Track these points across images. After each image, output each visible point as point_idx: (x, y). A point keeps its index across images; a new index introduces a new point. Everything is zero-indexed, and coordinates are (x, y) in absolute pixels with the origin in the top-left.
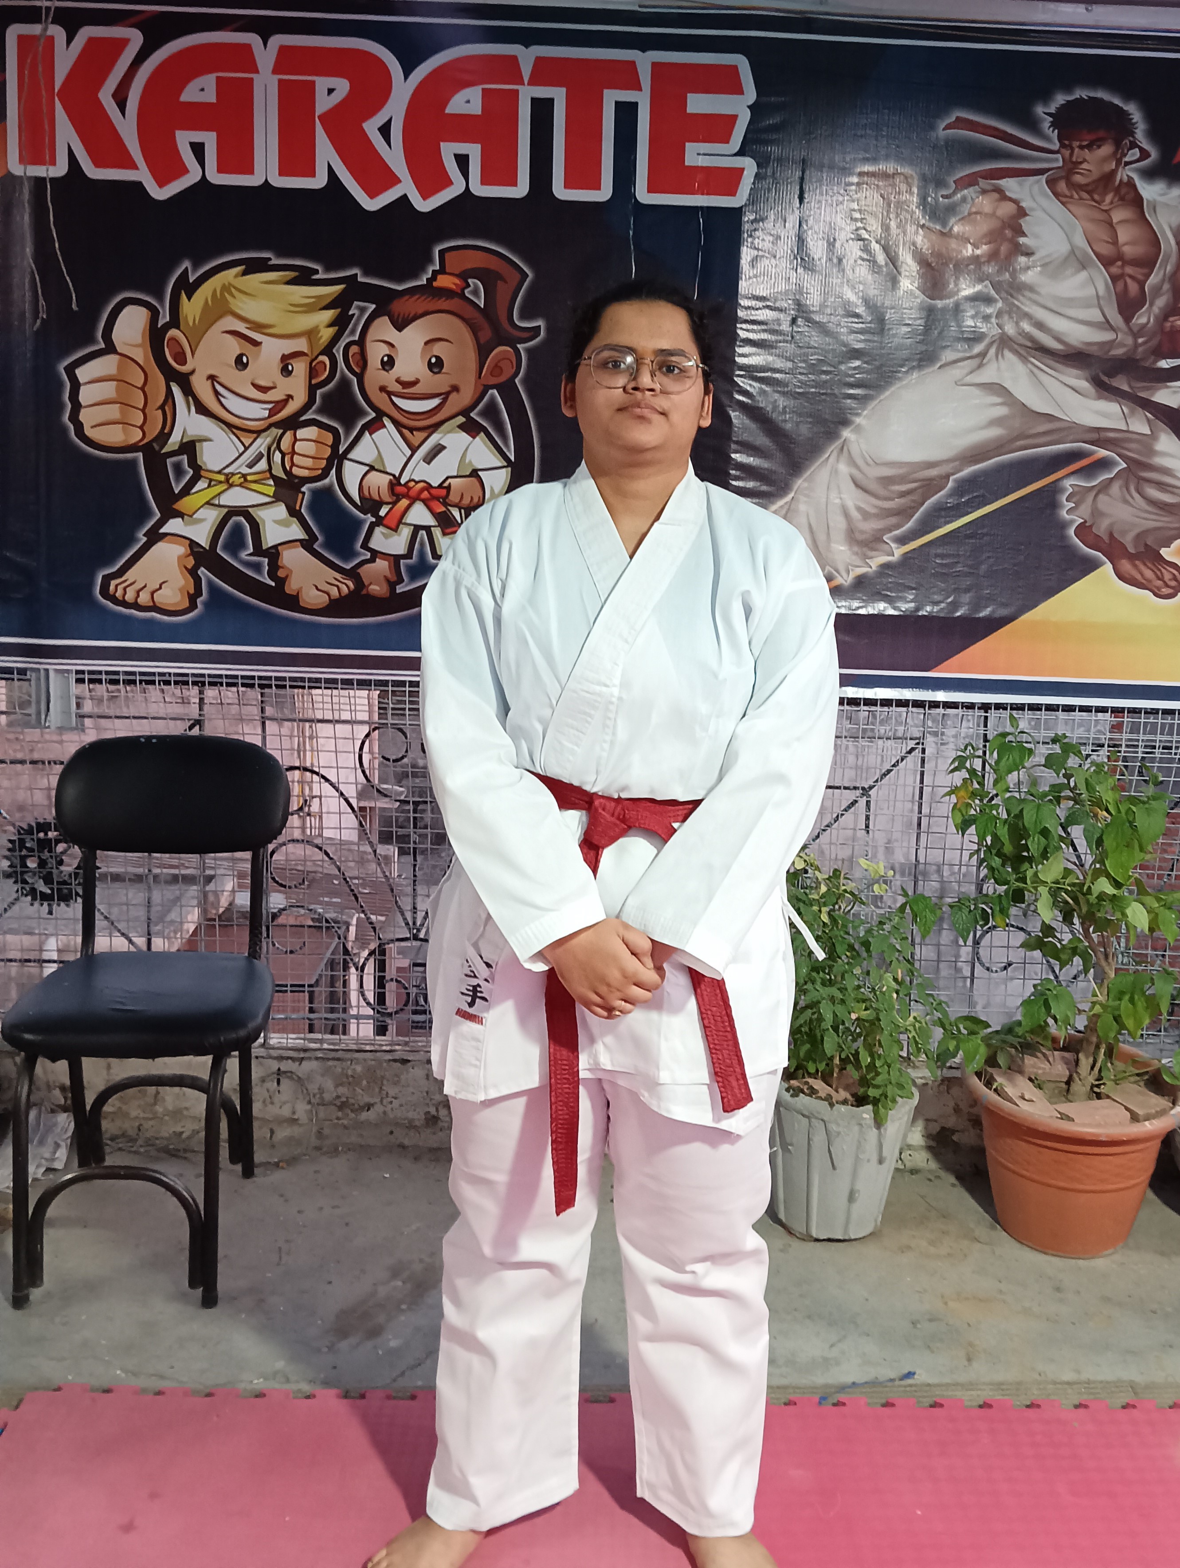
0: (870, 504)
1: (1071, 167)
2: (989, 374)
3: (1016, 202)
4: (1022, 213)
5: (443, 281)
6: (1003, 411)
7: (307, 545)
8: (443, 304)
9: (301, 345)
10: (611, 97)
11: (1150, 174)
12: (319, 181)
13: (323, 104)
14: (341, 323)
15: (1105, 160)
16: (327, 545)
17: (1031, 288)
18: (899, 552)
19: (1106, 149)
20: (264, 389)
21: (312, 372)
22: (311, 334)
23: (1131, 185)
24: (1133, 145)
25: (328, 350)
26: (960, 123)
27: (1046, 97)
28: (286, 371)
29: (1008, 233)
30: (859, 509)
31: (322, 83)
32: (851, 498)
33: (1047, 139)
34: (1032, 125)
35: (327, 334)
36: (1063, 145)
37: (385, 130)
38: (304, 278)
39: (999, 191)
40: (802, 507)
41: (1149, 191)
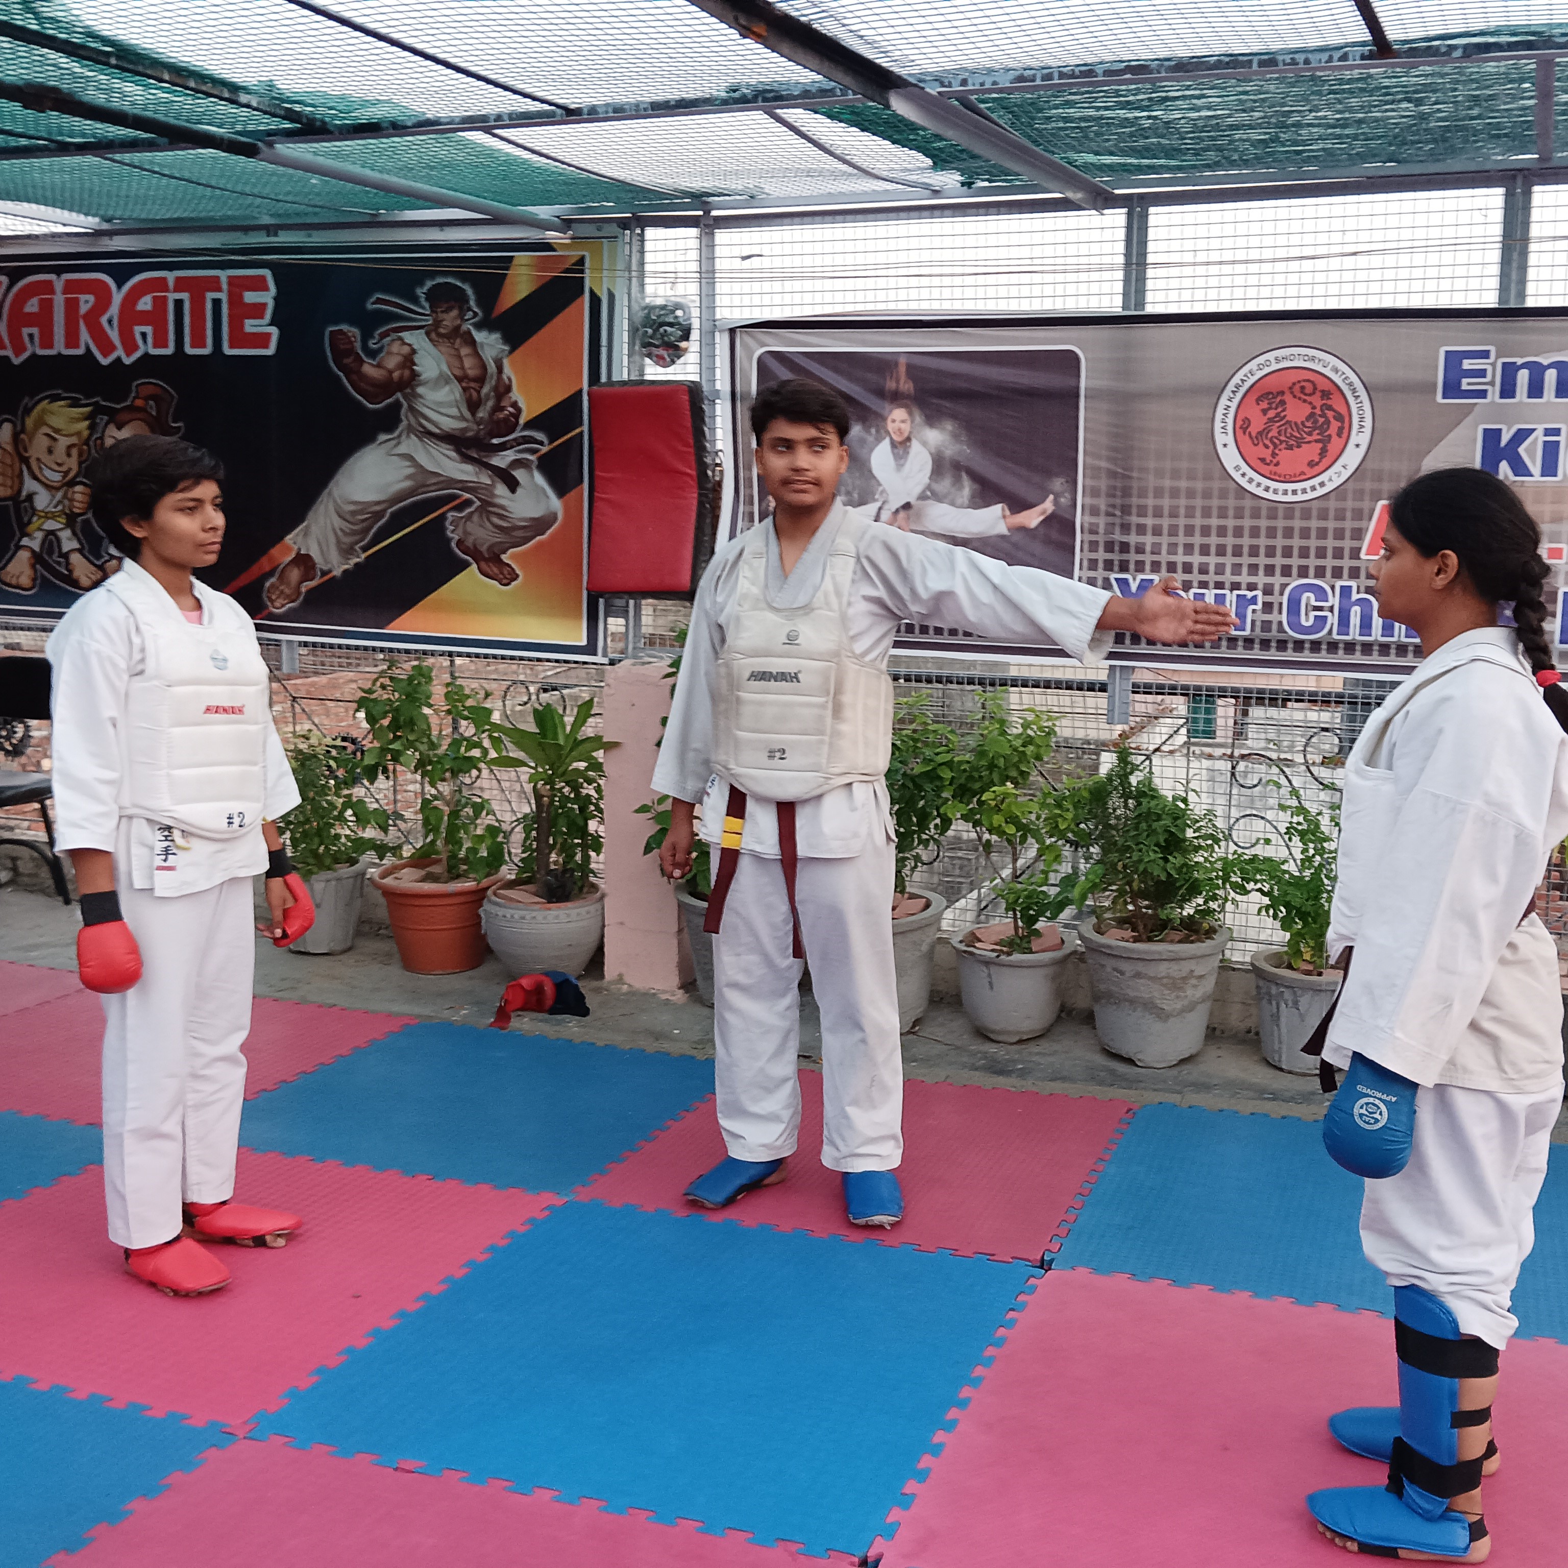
0: (346, 526)
1: (437, 323)
2: (402, 449)
3: (409, 345)
4: (414, 352)
5: (139, 403)
6: (411, 470)
7: (80, 551)
8: (139, 415)
9: (74, 440)
10: (210, 296)
11: (479, 326)
12: (80, 351)
13: (84, 309)
14: (92, 428)
15: (455, 318)
16: (90, 552)
17: (421, 396)
18: (363, 556)
19: (455, 313)
20: (59, 465)
21: (80, 454)
22: (78, 434)
23: (469, 333)
24: (470, 309)
25: (87, 442)
26: (379, 301)
27: (422, 284)
28: (69, 455)
29: (408, 364)
30: (341, 530)
31: (83, 297)
32: (338, 522)
33: (423, 308)
34: (415, 300)
35: (86, 433)
36: (432, 311)
37: (110, 321)
38: (75, 404)
39: (401, 339)
40: (314, 528)
41: (480, 336)
